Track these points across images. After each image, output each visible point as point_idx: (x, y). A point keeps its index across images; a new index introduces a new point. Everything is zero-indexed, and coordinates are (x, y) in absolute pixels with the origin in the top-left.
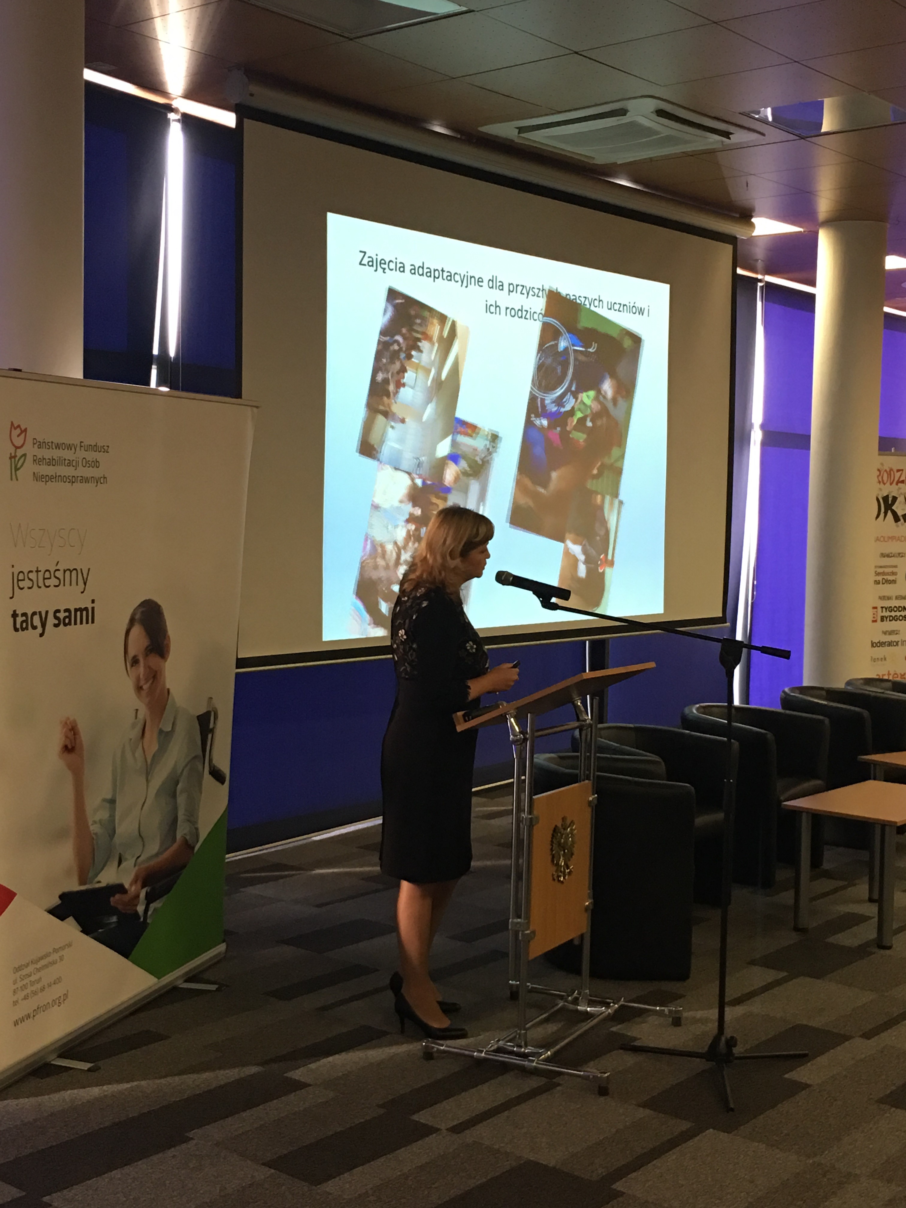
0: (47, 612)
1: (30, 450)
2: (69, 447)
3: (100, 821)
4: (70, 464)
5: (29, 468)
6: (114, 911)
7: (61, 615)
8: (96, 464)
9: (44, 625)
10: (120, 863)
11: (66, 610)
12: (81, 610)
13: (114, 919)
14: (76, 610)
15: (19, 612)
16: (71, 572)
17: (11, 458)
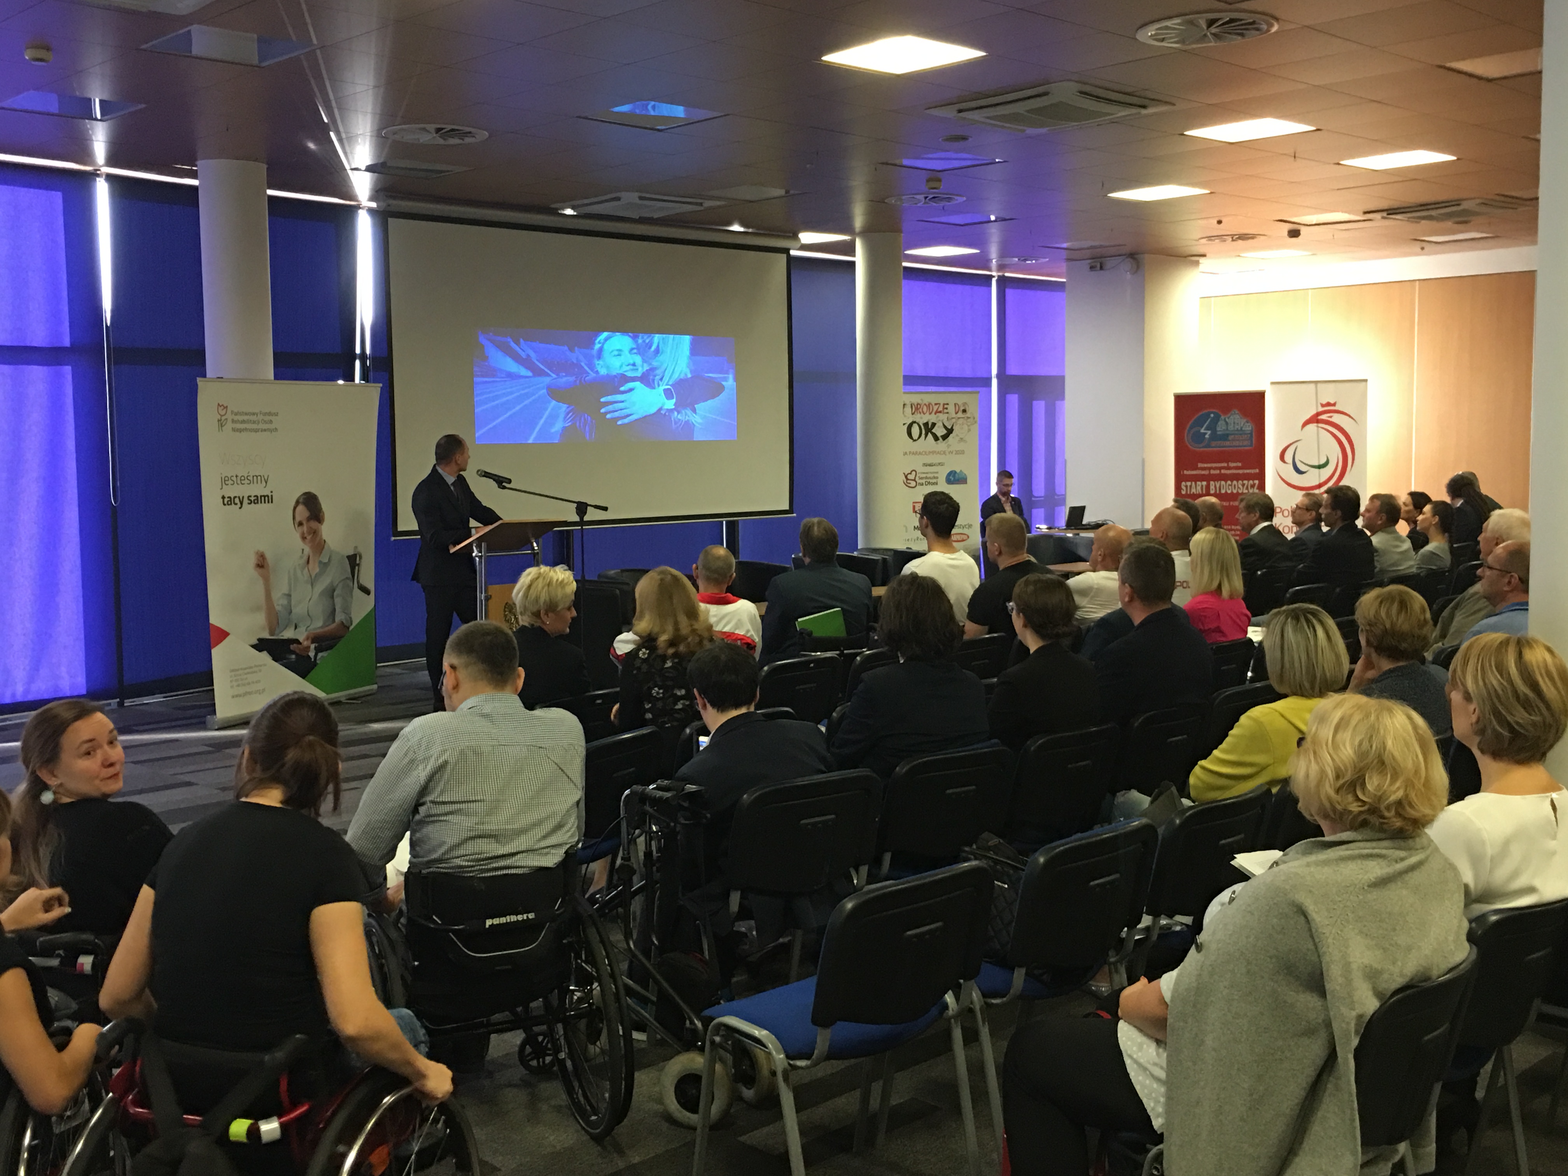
0: (243, 497)
1: (229, 416)
2: (254, 414)
3: (282, 605)
4: (254, 422)
5: (229, 425)
6: (293, 652)
7: (252, 499)
8: (271, 422)
9: (241, 503)
10: (296, 628)
11: (255, 496)
12: (265, 496)
13: (293, 656)
14: (261, 496)
15: (226, 496)
16: (257, 477)
17: (218, 421)
